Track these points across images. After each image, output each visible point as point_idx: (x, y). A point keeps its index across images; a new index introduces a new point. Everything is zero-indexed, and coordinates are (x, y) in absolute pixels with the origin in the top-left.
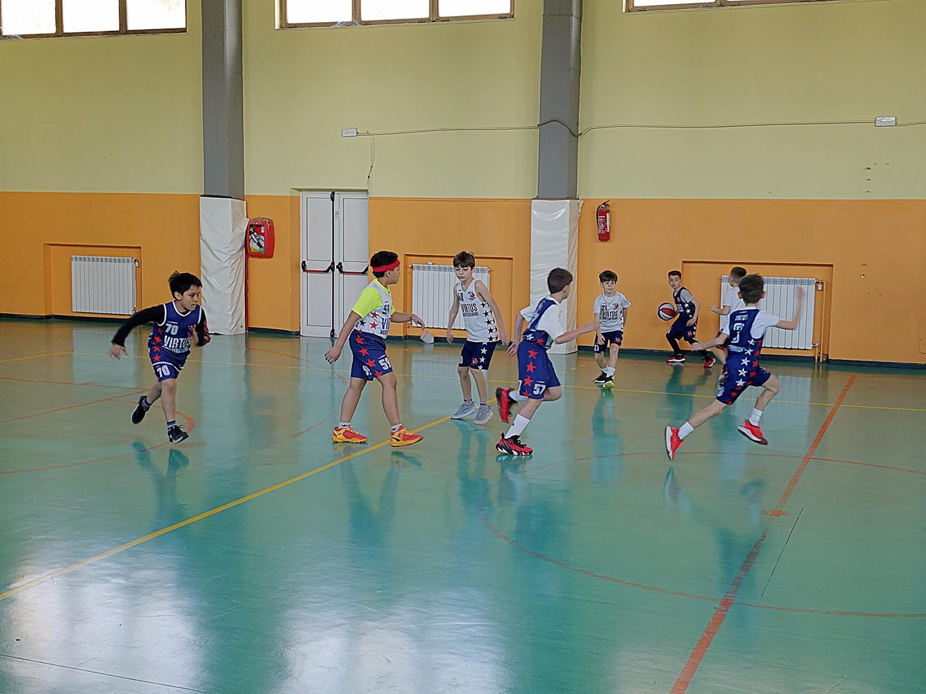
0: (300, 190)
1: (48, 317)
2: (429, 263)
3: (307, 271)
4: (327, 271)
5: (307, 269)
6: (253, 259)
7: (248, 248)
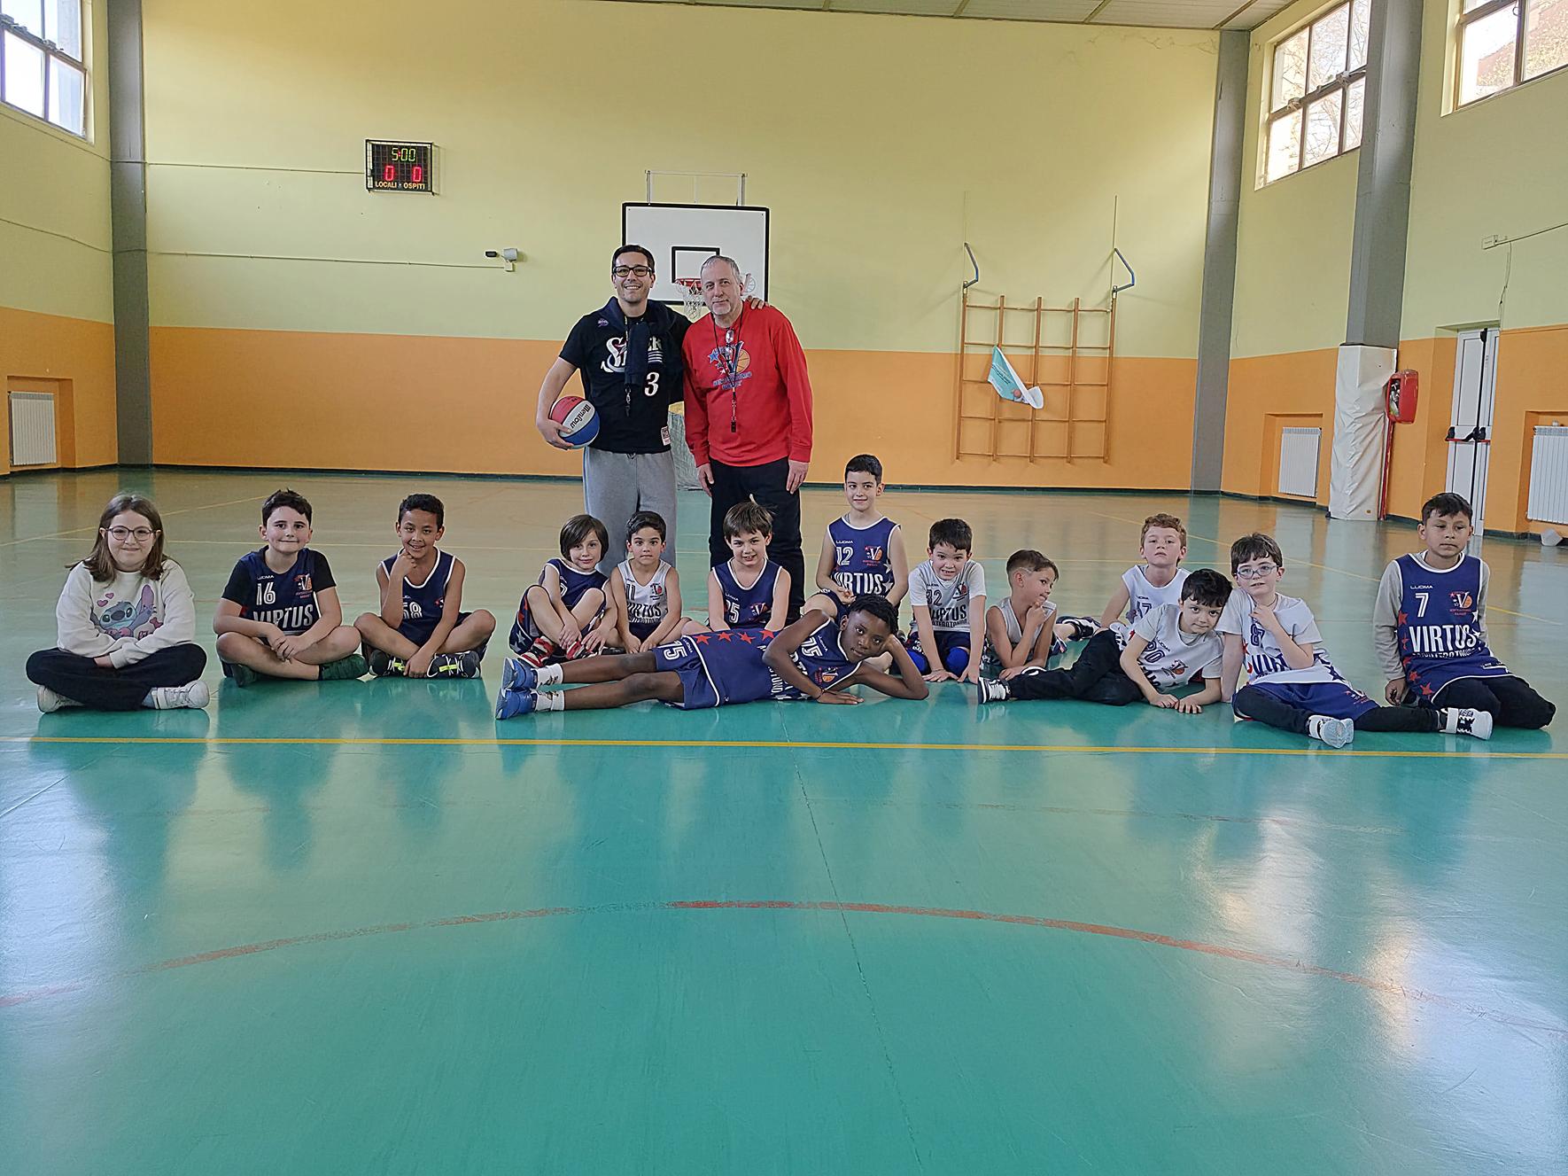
0: (1457, 328)
1: (1262, 499)
2: (1554, 424)
3: (1456, 441)
4: (1467, 441)
5: (1456, 437)
6: (1397, 424)
7: (1389, 410)
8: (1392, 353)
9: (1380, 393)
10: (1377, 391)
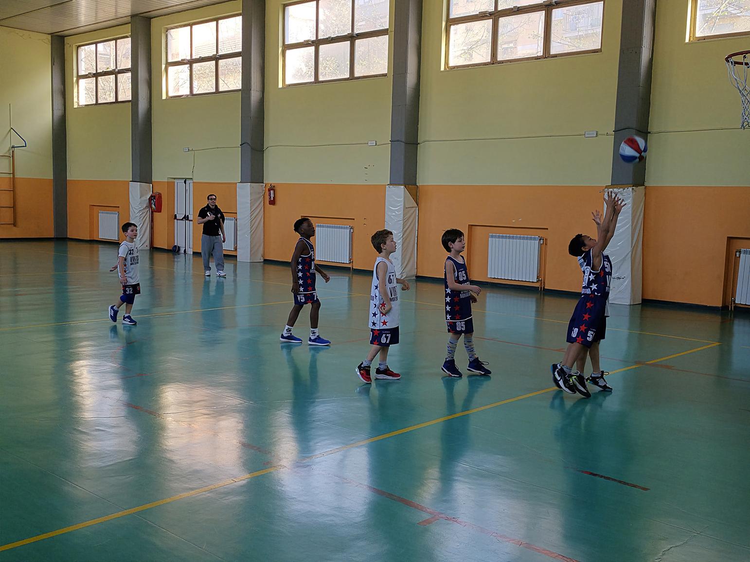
0: (175, 179)
1: (91, 241)
4: (182, 220)
5: (177, 218)
6: (154, 213)
7: (151, 207)
8: (150, 186)
9: (148, 201)
10: (147, 200)
